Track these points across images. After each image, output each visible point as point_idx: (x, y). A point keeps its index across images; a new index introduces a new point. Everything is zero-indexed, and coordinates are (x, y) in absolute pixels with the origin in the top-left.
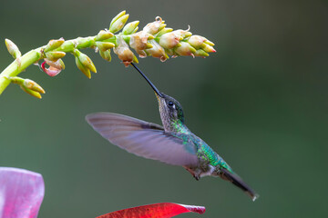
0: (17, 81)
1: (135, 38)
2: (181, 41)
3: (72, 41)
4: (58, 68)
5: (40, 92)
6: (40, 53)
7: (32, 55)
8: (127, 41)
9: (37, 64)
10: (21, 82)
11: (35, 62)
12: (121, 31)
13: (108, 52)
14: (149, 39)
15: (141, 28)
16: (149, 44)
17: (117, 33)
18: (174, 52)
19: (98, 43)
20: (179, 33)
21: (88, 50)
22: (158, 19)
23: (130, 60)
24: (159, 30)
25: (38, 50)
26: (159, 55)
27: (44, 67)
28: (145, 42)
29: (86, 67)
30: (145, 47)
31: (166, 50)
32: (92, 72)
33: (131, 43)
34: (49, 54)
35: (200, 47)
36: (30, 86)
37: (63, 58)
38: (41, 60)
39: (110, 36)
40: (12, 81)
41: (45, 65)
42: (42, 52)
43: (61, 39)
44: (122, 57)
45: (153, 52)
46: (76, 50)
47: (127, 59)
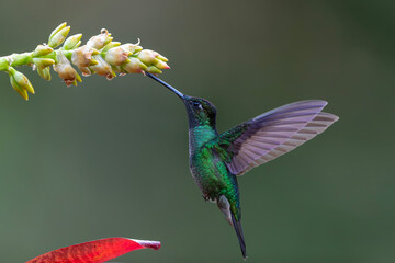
1: (78, 53)
2: (129, 56)
3: (7, 58)
8: (69, 57)
12: (61, 45)
13: (47, 69)
14: (93, 54)
15: (84, 41)
16: (94, 61)
17: (58, 48)
18: (122, 69)
19: (35, 60)
20: (127, 48)
21: (24, 67)
22: (104, 32)
23: (72, 79)
24: (105, 44)
26: (104, 73)
28: (89, 57)
29: (22, 87)
30: (89, 64)
31: (113, 67)
32: (29, 93)
33: (73, 60)
35: (152, 63)
39: (49, 51)
44: (63, 75)
45: (98, 69)
46: (11, 68)
47: (69, 78)
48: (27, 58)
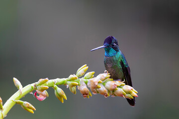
0: (19, 103)
1: (91, 81)
2: (118, 87)
3: (53, 80)
4: (44, 96)
5: (33, 110)
6: (33, 86)
7: (28, 88)
8: (86, 83)
9: (32, 93)
10: (22, 104)
11: (31, 92)
12: (83, 76)
13: (74, 88)
14: (99, 83)
15: (95, 75)
16: (99, 86)
17: (81, 78)
18: (113, 93)
19: (68, 82)
20: (118, 83)
21: (63, 86)
22: (106, 72)
23: (87, 94)
24: (106, 78)
25: (33, 85)
26: (104, 94)
27: (36, 95)
28: (97, 84)
29: (61, 96)
30: (96, 87)
31: (109, 91)
32: (64, 99)
33: (88, 84)
34: (39, 87)
35: (129, 93)
36: (27, 106)
37: (47, 90)
38: (34, 91)
39: (76, 79)
40: (16, 103)
41: (36, 94)
42: (35, 86)
43: (47, 79)
44: (82, 92)
45: (101, 91)
46: (55, 86)
47: (85, 94)
48: (64, 81)
